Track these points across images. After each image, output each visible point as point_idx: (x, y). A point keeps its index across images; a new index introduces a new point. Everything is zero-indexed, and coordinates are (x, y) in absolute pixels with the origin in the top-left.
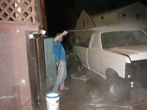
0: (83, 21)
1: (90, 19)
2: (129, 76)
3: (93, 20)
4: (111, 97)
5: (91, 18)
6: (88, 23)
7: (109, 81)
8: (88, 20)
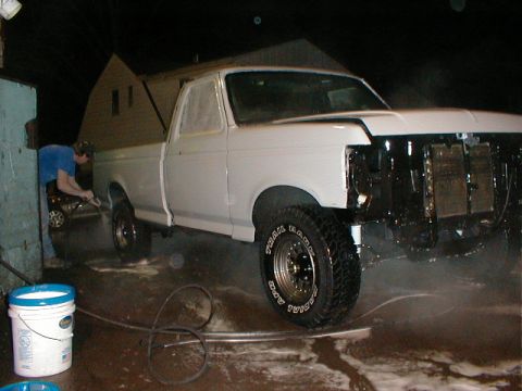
0: (111, 95)
1: (139, 87)
2: (362, 199)
3: (151, 91)
4: (281, 301)
5: (142, 85)
6: (131, 103)
7: (271, 241)
8: (131, 88)
